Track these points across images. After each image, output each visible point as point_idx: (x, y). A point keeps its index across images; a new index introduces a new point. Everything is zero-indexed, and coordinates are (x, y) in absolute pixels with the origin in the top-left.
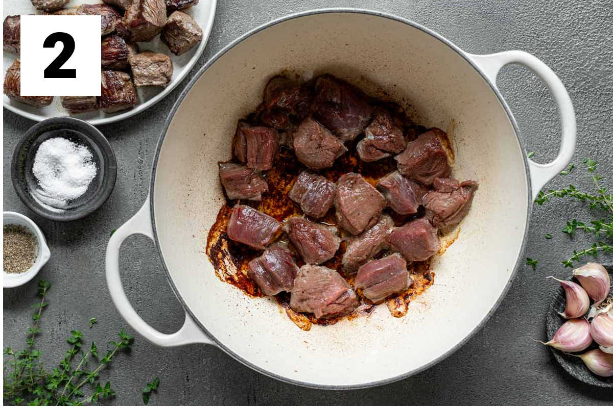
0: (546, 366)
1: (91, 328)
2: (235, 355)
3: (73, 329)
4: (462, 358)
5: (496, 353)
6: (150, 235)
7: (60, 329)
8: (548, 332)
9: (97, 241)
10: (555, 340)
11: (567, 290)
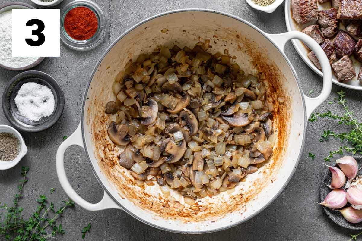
0: (320, 217)
1: (52, 193)
2: (134, 215)
3: (41, 194)
4: (270, 212)
5: (290, 209)
6: (82, 145)
7: (33, 194)
8: (321, 197)
9: (55, 142)
10: (325, 202)
11: (332, 172)
